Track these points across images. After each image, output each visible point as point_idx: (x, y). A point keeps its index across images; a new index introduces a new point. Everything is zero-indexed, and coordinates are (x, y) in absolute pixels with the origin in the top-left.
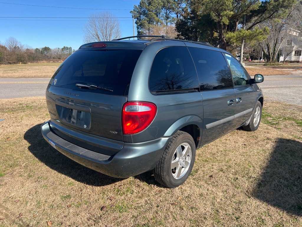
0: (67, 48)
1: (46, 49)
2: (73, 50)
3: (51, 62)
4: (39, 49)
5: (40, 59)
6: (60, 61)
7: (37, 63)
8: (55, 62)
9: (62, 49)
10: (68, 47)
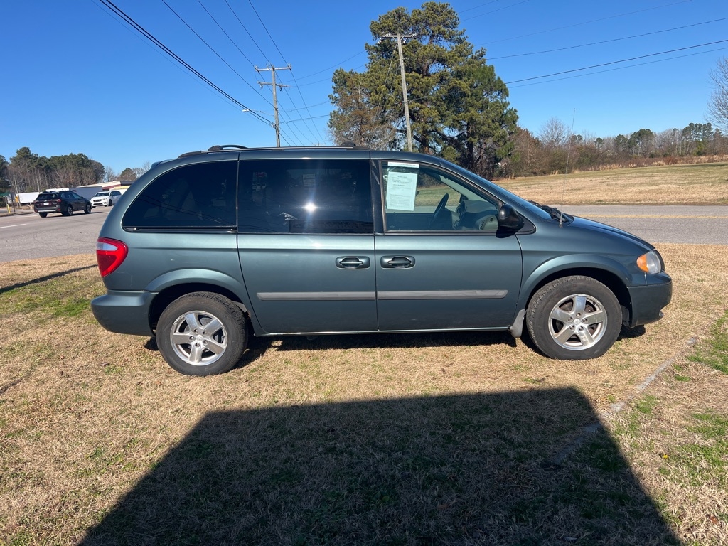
0: (698, 127)
1: (643, 134)
2: (714, 131)
3: (632, 165)
4: (625, 136)
5: (606, 160)
6: (656, 163)
7: (595, 170)
8: (643, 166)
9: (685, 130)
10: (700, 125)
